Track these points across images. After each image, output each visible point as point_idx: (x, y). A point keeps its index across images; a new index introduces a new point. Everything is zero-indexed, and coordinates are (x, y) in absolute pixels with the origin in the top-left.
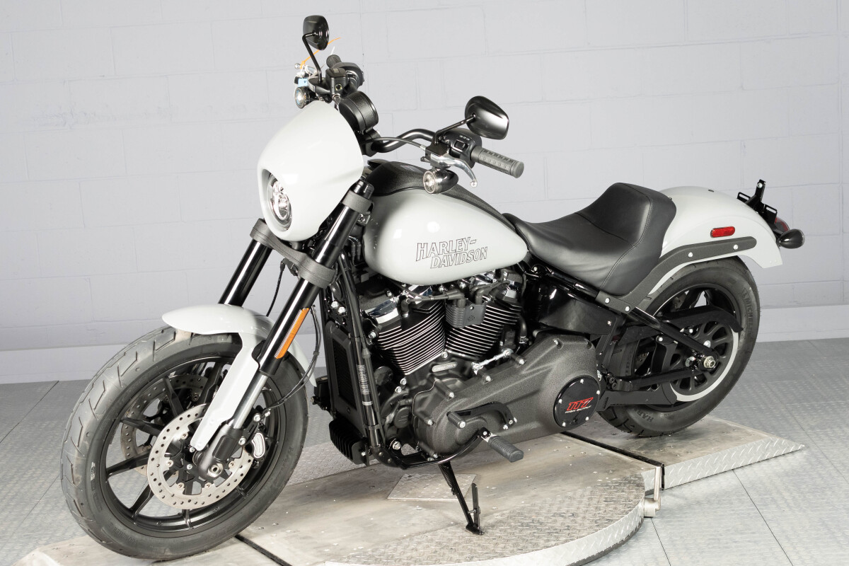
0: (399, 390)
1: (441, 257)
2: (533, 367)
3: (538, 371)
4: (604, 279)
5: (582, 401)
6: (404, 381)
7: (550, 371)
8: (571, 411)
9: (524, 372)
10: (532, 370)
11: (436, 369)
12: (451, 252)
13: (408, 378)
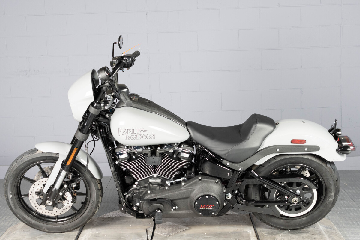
0: (135, 186)
1: (129, 135)
2: (187, 187)
3: (189, 189)
4: (225, 155)
5: (208, 206)
6: (137, 183)
7: (195, 190)
8: (203, 209)
9: (182, 188)
10: (186, 188)
11: (150, 181)
12: (133, 133)
13: (138, 182)
